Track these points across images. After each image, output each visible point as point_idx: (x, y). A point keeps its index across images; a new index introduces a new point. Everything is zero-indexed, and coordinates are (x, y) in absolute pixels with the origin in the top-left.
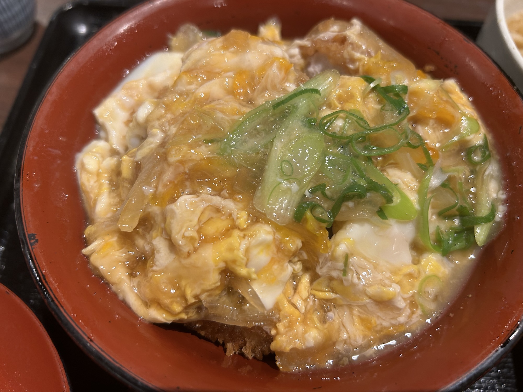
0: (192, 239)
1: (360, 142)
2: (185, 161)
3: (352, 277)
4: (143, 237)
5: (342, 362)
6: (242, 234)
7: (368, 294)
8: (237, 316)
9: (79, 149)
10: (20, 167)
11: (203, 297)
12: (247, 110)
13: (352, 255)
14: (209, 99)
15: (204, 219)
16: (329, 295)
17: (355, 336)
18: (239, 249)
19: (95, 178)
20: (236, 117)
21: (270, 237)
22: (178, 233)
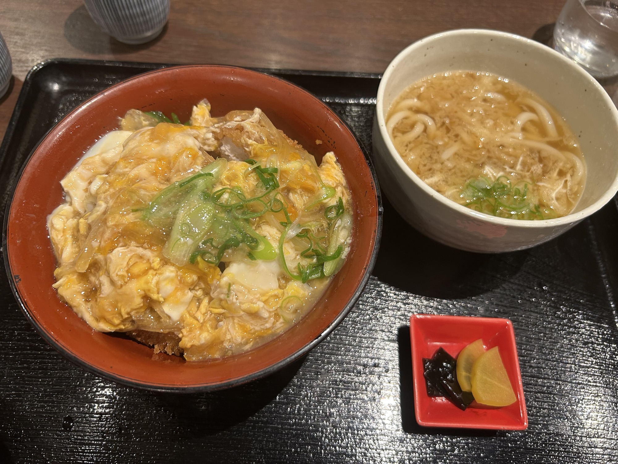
0: (123, 277)
1: (239, 209)
2: (118, 225)
3: (233, 298)
4: (95, 275)
5: (227, 354)
6: (155, 273)
7: (242, 309)
8: (156, 326)
9: (50, 213)
10: (6, 229)
11: (132, 313)
12: (163, 187)
13: (234, 284)
14: (138, 179)
15: (131, 264)
16: (221, 311)
17: (235, 336)
18: (151, 283)
19: (62, 234)
20: (155, 193)
21: (173, 274)
22: (114, 273)
